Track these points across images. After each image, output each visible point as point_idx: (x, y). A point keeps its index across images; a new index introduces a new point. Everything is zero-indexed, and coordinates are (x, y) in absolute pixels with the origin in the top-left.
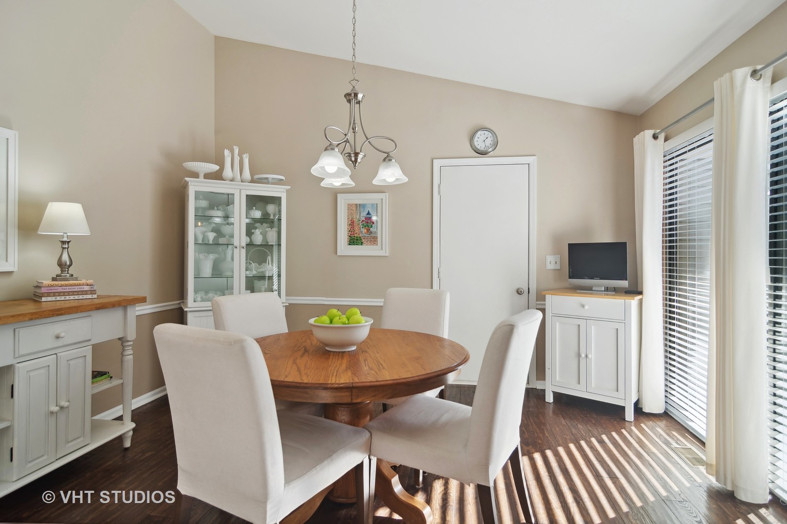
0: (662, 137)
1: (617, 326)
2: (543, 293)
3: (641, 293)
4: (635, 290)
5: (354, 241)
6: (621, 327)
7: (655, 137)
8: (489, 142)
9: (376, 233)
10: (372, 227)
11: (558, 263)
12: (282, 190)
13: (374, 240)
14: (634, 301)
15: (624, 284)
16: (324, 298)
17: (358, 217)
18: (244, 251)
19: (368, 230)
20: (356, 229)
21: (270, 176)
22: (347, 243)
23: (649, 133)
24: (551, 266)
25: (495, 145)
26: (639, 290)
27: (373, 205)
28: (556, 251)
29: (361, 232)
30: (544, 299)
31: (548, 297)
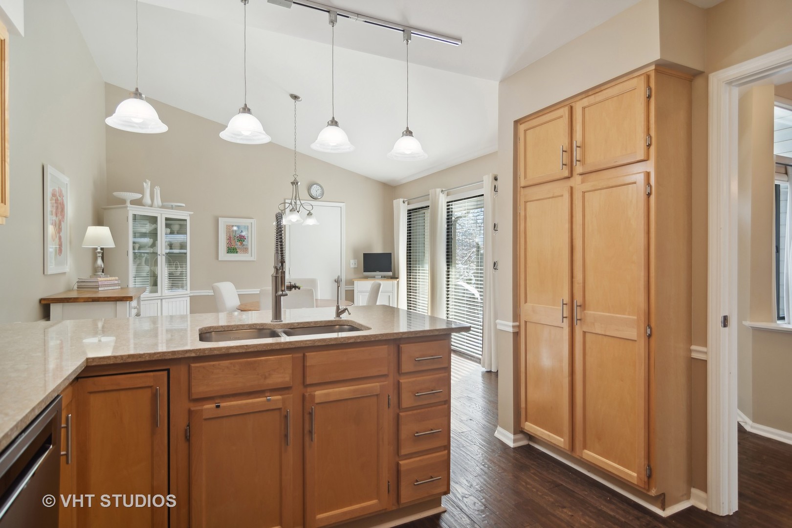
0: (406, 203)
1: (389, 294)
2: (353, 280)
3: (397, 278)
4: (395, 277)
5: (231, 250)
6: (391, 295)
7: (404, 202)
8: (319, 192)
9: (247, 245)
10: (244, 241)
11: (356, 264)
12: (186, 215)
13: (246, 250)
14: (395, 281)
15: (390, 274)
16: (208, 291)
17: (234, 234)
18: (164, 258)
19: (241, 244)
20: (233, 242)
21: (174, 204)
22: (226, 252)
23: (402, 200)
24: (352, 266)
25: (322, 194)
26: (396, 277)
27: (245, 226)
28: (355, 257)
29: (237, 245)
30: (353, 284)
31: (356, 282)
